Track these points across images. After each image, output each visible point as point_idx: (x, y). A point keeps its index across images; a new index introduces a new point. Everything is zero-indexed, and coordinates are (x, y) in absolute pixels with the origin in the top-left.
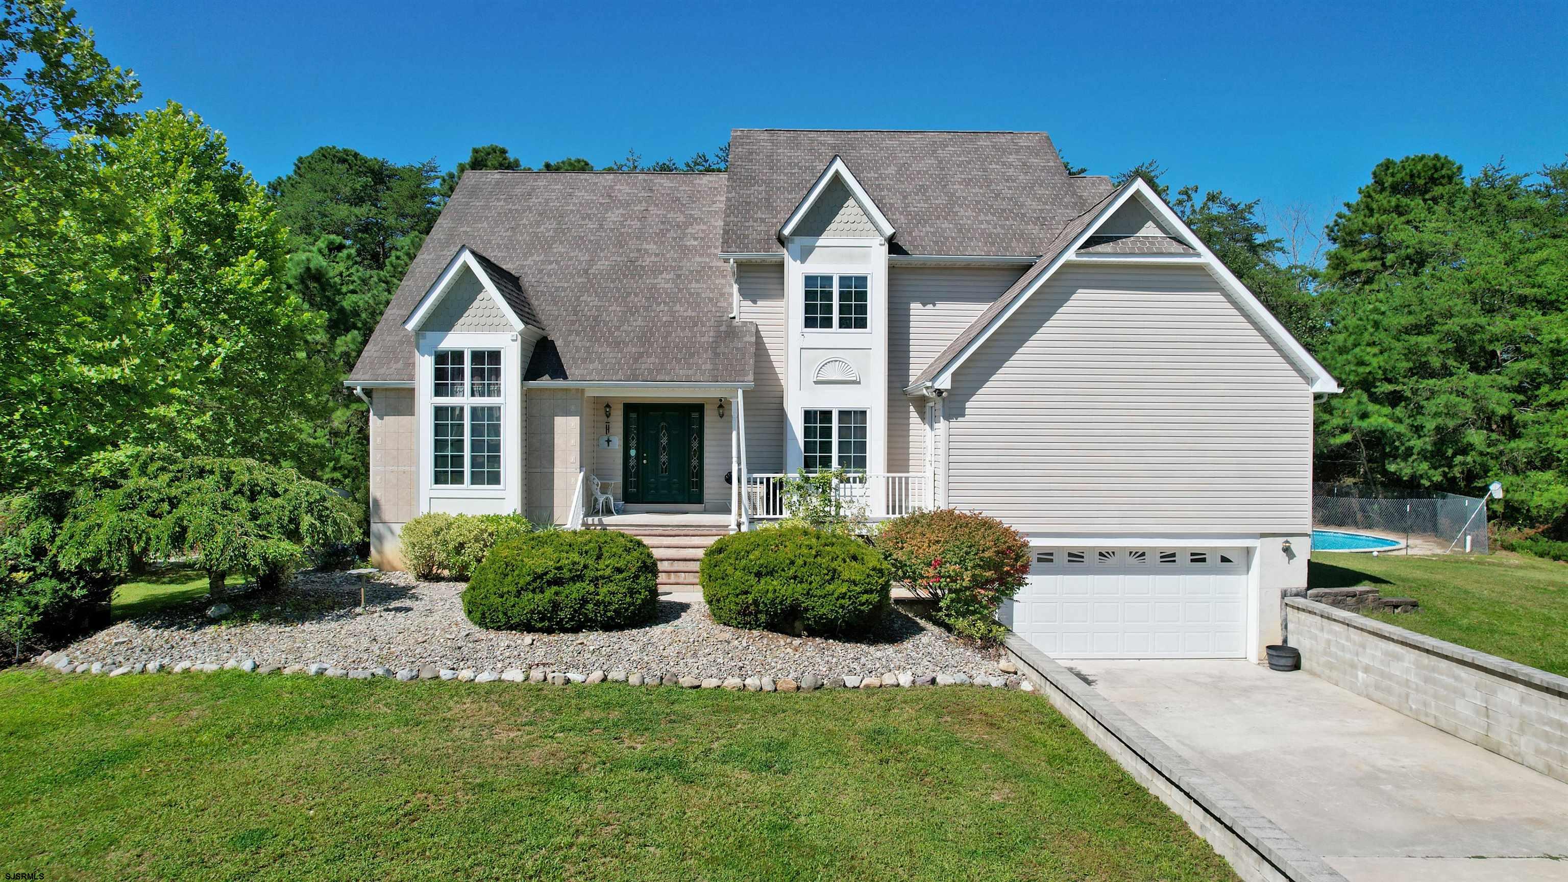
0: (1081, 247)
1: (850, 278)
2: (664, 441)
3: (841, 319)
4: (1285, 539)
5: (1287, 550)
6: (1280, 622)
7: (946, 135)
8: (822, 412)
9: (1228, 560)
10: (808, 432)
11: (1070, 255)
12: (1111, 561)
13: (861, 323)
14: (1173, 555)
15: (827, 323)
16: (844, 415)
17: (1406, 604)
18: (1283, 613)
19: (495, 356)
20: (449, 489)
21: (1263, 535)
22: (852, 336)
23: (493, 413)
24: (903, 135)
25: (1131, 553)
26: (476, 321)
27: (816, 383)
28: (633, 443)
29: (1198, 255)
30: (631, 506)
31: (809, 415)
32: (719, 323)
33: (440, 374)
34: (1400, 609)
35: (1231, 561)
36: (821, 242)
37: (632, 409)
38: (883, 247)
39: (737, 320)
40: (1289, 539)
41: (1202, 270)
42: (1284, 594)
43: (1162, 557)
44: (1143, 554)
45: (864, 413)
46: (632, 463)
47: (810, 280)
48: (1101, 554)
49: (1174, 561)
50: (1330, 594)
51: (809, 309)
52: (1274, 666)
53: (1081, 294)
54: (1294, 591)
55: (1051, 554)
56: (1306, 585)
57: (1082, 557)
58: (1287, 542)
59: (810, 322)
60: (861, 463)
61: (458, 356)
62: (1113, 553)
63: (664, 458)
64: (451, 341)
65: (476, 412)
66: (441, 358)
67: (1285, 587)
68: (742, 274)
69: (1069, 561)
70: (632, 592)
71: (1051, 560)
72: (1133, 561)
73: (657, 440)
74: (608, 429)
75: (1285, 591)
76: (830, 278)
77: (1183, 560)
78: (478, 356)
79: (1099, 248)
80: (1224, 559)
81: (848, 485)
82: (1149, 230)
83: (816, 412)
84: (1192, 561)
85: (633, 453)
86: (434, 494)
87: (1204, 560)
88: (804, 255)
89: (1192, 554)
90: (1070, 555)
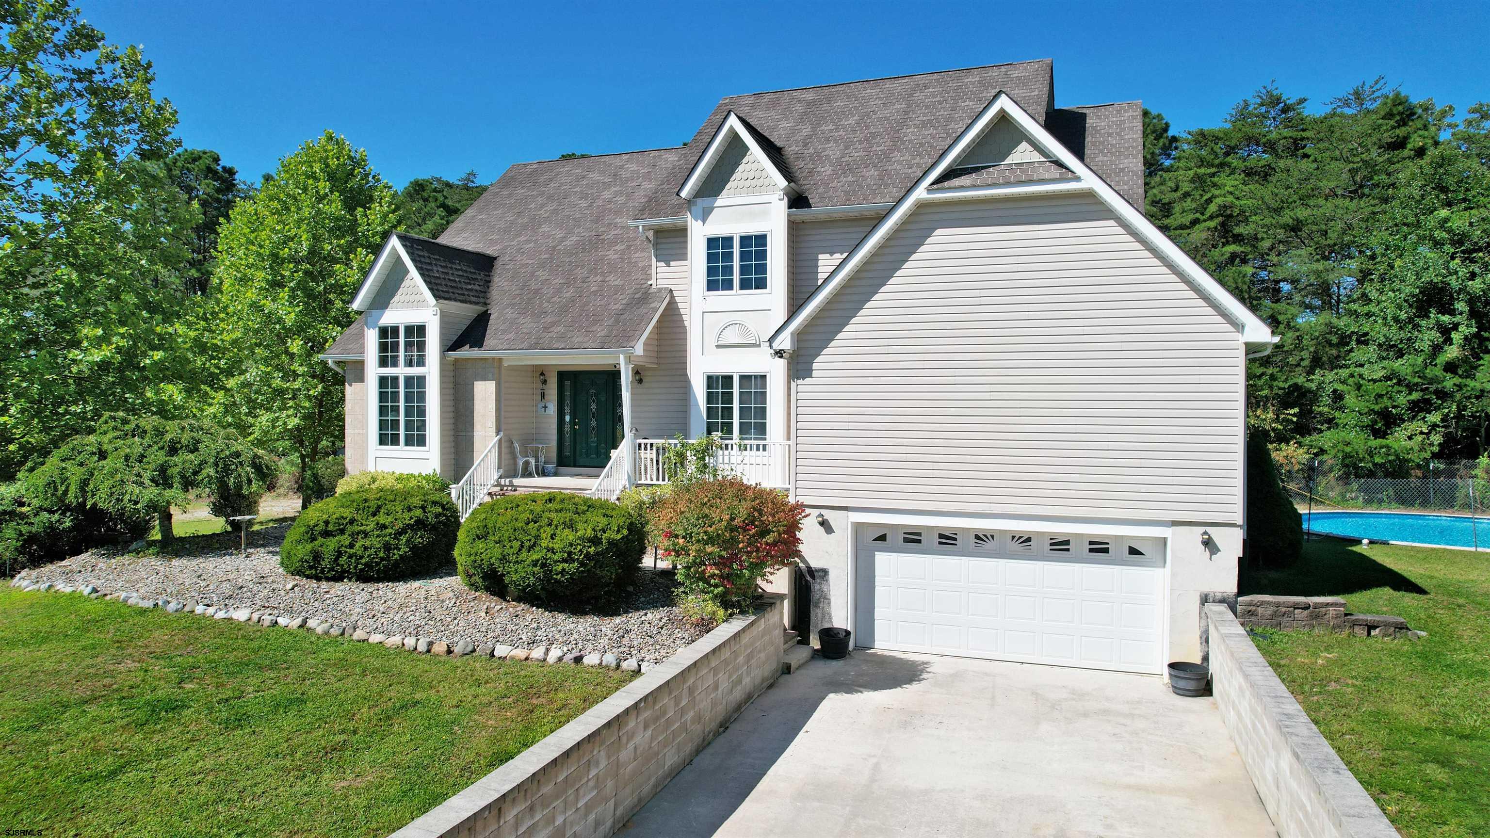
0: (933, 184)
1: (750, 237)
2: (593, 407)
3: (741, 280)
4: (1202, 529)
5: (1208, 544)
6: (1198, 633)
7: (929, 77)
8: (724, 377)
9: (1138, 553)
10: (710, 397)
11: (921, 193)
12: (989, 545)
13: (761, 284)
14: (1067, 542)
15: (728, 285)
16: (745, 379)
17: (1387, 625)
18: (1203, 623)
19: (421, 330)
20: (389, 450)
21: (1175, 523)
22: (753, 297)
23: (421, 381)
24: (888, 82)
25: (1013, 537)
26: (407, 298)
27: (718, 347)
28: (567, 409)
29: (1078, 179)
30: (563, 469)
31: (711, 380)
32: (637, 291)
33: (383, 347)
34: (1378, 630)
35: (1143, 554)
36: (719, 202)
37: (566, 377)
38: (782, 202)
39: (653, 286)
40: (1209, 530)
41: (1090, 195)
42: (1205, 599)
43: (1051, 544)
44: (1029, 540)
45: (764, 377)
46: (567, 428)
47: (712, 242)
48: (977, 537)
49: (1068, 550)
50: (1269, 603)
51: (711, 271)
52: (1178, 691)
53: (941, 235)
54: (1219, 596)
55: (919, 534)
56: (1235, 590)
57: (955, 539)
58: (1205, 533)
59: (712, 286)
60: (762, 429)
61: (395, 330)
62: (992, 536)
63: (594, 423)
64: (389, 318)
65: (409, 380)
66: (384, 332)
67: (1206, 590)
68: (659, 241)
69: (940, 543)
70: (387, 547)
71: (919, 541)
72: (1016, 546)
73: (588, 406)
74: (543, 395)
75: (1206, 595)
76: (730, 239)
77: (1080, 548)
78: (409, 330)
79: (956, 182)
80: (1133, 551)
81: (726, 452)
82: (1022, 154)
83: (717, 377)
84: (1091, 550)
85: (567, 418)
86: (379, 454)
87: (1106, 551)
88: (704, 216)
89: (1091, 543)
90: (941, 536)
